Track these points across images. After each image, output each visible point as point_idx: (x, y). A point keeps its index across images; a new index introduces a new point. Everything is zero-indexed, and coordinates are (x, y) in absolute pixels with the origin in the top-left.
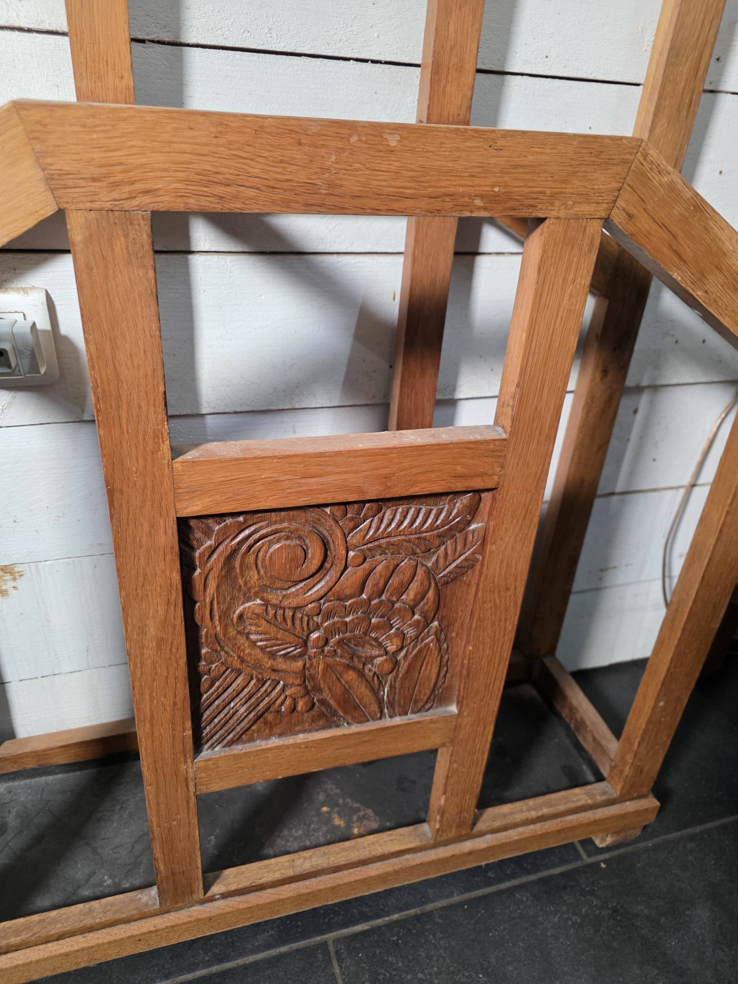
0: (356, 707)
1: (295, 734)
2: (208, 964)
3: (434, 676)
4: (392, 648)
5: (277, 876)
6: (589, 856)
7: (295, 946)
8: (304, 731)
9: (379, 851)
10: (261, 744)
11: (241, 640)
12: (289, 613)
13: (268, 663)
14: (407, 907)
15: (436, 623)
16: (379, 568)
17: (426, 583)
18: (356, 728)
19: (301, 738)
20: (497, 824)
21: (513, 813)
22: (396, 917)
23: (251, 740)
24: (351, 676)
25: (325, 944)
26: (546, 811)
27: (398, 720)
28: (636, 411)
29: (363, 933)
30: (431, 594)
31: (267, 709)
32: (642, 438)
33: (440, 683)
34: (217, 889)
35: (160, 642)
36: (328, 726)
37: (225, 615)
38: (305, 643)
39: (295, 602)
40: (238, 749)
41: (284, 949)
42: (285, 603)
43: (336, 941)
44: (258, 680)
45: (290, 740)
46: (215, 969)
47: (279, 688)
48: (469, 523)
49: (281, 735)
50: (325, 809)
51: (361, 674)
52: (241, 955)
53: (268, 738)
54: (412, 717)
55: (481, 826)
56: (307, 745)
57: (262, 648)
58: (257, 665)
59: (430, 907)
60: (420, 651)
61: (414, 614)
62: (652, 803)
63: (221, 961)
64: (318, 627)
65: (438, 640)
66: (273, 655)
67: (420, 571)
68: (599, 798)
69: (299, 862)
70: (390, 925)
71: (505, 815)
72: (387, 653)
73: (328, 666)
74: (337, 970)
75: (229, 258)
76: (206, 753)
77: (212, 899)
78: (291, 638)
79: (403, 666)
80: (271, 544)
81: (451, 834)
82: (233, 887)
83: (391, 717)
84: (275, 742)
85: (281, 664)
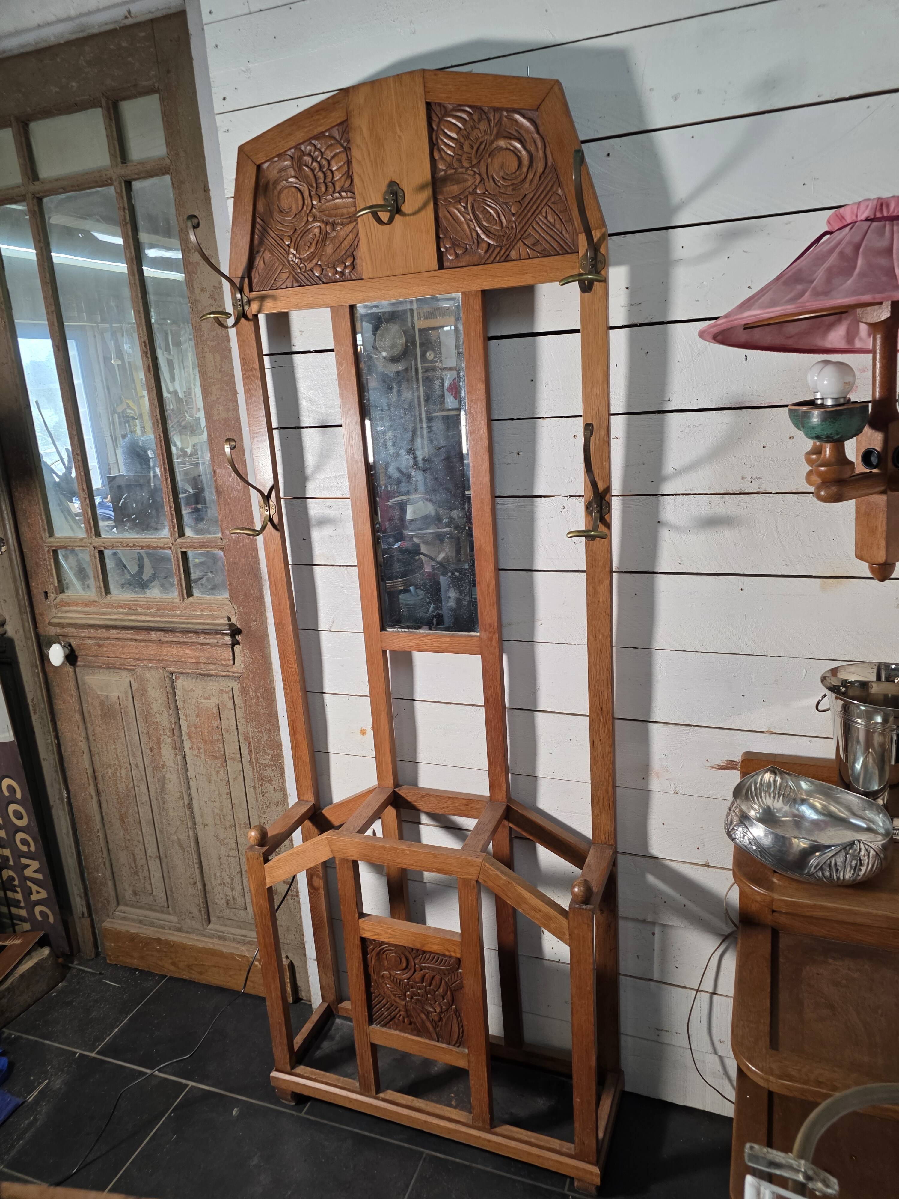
0: (428, 1031)
1: (406, 1033)
2: (376, 1134)
3: (457, 1030)
4: (438, 1010)
5: (404, 1102)
6: (569, 1190)
7: (411, 1146)
8: (409, 1033)
9: (447, 1115)
10: (393, 1032)
11: (384, 985)
12: (398, 981)
13: (393, 998)
14: (465, 1160)
15: (454, 1006)
16: (427, 975)
17: (445, 987)
18: (427, 1041)
19: (406, 1035)
20: (506, 1133)
21: (517, 1133)
22: (458, 1160)
23: (390, 1028)
24: (423, 1016)
25: (422, 1153)
26: (533, 1140)
27: (444, 1046)
28: (654, 934)
29: (439, 1158)
30: (449, 992)
31: (394, 1017)
32: (664, 950)
33: (461, 1035)
34: (382, 1095)
35: (357, 975)
36: (418, 1035)
37: (378, 973)
38: (405, 995)
39: (400, 977)
40: (384, 1029)
41: (406, 1145)
42: (396, 976)
43: (427, 1154)
44: (391, 1003)
45: (402, 1034)
46: (378, 1137)
47: (398, 1010)
48: (458, 969)
49: (401, 1031)
50: (452, 1095)
51: (427, 1016)
52: (391, 1138)
53: (396, 1030)
54: (450, 1047)
55: (498, 1130)
56: (408, 1039)
57: (391, 991)
58: (390, 997)
59: (474, 1165)
60: (449, 1016)
61: (444, 999)
62: (596, 1170)
63: (382, 1135)
64: (409, 990)
65: (456, 1014)
66: (395, 995)
67: (443, 982)
68: (564, 1150)
69: (415, 1102)
70: (453, 1162)
71: (512, 1131)
72: (436, 1012)
73: (413, 1008)
74: (420, 1165)
75: (433, 827)
76: (374, 1026)
77: (377, 1099)
78: (398, 990)
79: (444, 1020)
80: (390, 953)
81: (480, 1125)
82: (387, 1098)
83: (443, 1043)
84: (397, 1032)
85: (397, 1000)
